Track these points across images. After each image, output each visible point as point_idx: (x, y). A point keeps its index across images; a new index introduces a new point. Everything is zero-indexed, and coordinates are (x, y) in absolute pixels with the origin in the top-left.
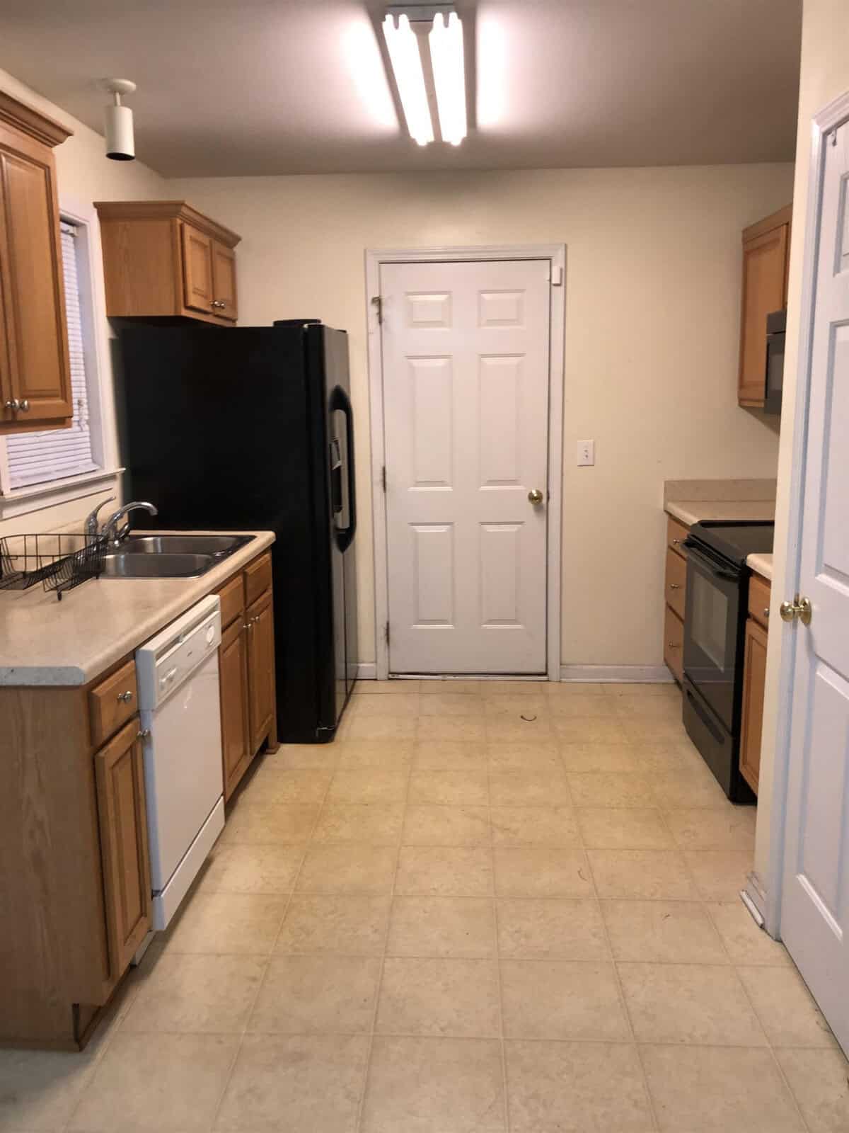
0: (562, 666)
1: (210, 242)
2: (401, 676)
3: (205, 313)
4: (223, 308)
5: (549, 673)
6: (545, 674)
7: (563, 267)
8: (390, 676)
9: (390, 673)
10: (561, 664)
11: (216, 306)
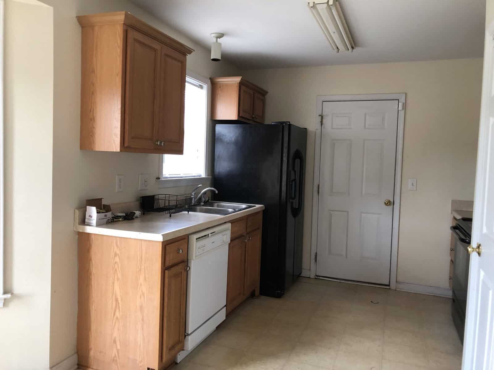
0: (397, 283)
1: (254, 93)
2: (321, 278)
3: (249, 120)
4: (256, 118)
5: (391, 285)
6: (389, 285)
7: (404, 102)
8: (316, 277)
9: (316, 276)
10: (396, 282)
11: (253, 117)
